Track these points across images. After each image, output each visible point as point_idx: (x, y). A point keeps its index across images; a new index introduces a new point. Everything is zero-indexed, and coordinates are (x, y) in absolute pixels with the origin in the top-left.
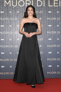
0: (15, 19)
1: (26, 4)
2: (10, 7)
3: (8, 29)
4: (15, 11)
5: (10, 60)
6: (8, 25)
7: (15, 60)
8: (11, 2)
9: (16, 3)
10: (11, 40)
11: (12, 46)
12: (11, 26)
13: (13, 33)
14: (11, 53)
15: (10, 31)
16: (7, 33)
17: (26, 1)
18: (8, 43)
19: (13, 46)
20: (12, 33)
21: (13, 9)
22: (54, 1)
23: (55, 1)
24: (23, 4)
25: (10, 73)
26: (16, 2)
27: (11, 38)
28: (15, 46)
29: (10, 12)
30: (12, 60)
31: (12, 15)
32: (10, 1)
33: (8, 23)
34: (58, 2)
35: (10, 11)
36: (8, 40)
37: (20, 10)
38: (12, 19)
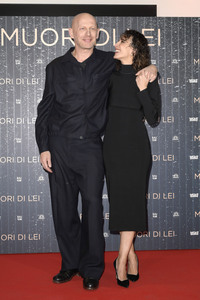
0: (30, 81)
1: (64, 38)
2: (17, 49)
3: (11, 112)
4: (33, 60)
5: (16, 200)
6: (11, 99)
7: (31, 198)
8: (20, 34)
9: (33, 37)
10: (19, 141)
11: (23, 160)
12: (19, 102)
13: (26, 122)
14: (19, 179)
15: (18, 115)
16: (8, 121)
17: (63, 30)
18: (11, 151)
19: (26, 160)
20: (22, 121)
21: (25, 54)
22: (143, 30)
23: (146, 32)
24: (54, 38)
25: (16, 238)
26: (33, 33)
27: (19, 137)
28: (31, 160)
29: (18, 62)
30: (23, 198)
31: (24, 72)
32: (17, 30)
33: (11, 93)
34: (154, 34)
35: (17, 59)
36: (11, 142)
37: (46, 56)
38: (22, 81)
